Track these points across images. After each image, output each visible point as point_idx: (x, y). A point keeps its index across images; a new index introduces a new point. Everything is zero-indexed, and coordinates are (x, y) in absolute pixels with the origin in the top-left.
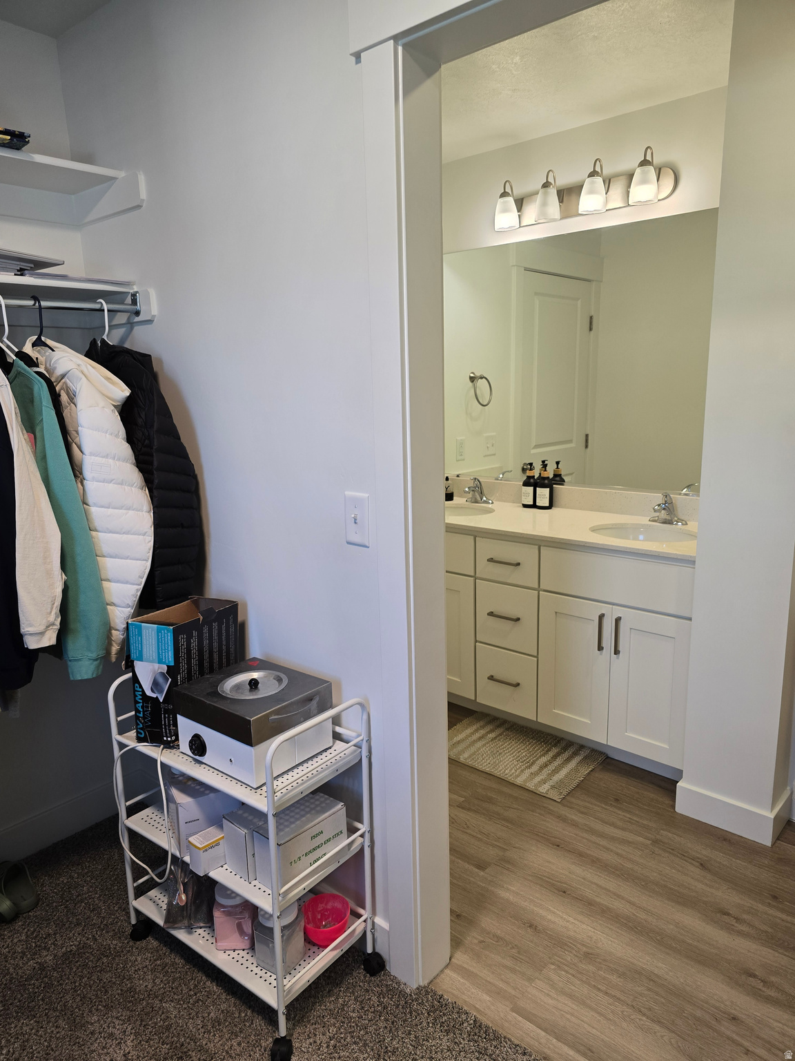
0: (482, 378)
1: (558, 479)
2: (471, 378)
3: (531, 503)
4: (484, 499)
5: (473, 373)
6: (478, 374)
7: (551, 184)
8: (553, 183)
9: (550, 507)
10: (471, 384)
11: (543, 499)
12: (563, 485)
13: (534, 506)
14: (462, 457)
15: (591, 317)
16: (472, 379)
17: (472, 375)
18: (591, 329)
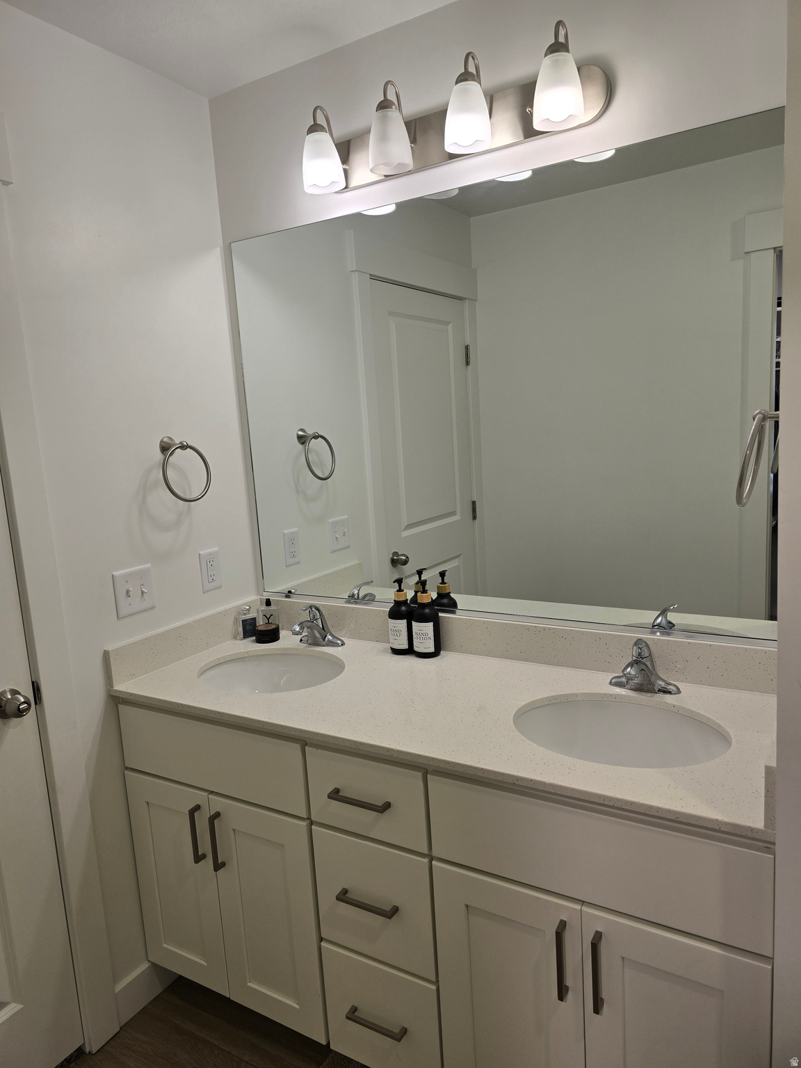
0: (316, 437)
1: (446, 602)
2: (300, 437)
3: (405, 646)
4: (329, 637)
5: (302, 430)
6: (310, 432)
7: (392, 103)
8: (395, 101)
9: (435, 654)
10: (300, 447)
11: (425, 641)
12: (454, 612)
13: (410, 651)
14: (296, 560)
15: (467, 348)
16: (302, 439)
17: (301, 433)
18: (467, 363)
